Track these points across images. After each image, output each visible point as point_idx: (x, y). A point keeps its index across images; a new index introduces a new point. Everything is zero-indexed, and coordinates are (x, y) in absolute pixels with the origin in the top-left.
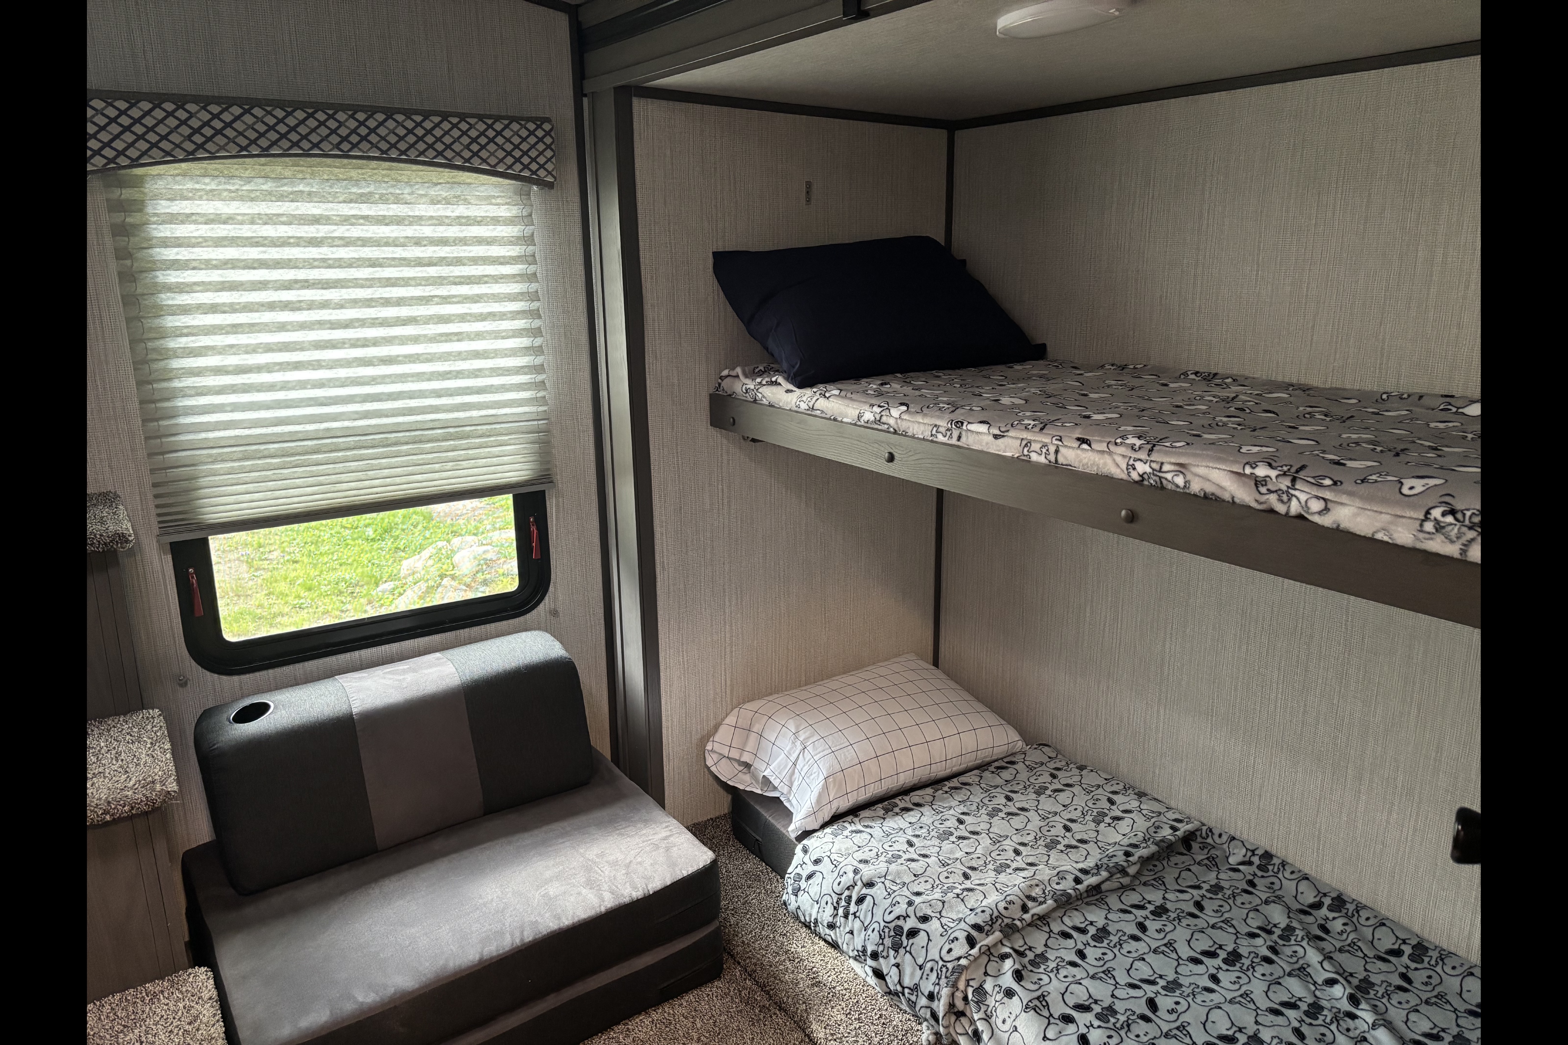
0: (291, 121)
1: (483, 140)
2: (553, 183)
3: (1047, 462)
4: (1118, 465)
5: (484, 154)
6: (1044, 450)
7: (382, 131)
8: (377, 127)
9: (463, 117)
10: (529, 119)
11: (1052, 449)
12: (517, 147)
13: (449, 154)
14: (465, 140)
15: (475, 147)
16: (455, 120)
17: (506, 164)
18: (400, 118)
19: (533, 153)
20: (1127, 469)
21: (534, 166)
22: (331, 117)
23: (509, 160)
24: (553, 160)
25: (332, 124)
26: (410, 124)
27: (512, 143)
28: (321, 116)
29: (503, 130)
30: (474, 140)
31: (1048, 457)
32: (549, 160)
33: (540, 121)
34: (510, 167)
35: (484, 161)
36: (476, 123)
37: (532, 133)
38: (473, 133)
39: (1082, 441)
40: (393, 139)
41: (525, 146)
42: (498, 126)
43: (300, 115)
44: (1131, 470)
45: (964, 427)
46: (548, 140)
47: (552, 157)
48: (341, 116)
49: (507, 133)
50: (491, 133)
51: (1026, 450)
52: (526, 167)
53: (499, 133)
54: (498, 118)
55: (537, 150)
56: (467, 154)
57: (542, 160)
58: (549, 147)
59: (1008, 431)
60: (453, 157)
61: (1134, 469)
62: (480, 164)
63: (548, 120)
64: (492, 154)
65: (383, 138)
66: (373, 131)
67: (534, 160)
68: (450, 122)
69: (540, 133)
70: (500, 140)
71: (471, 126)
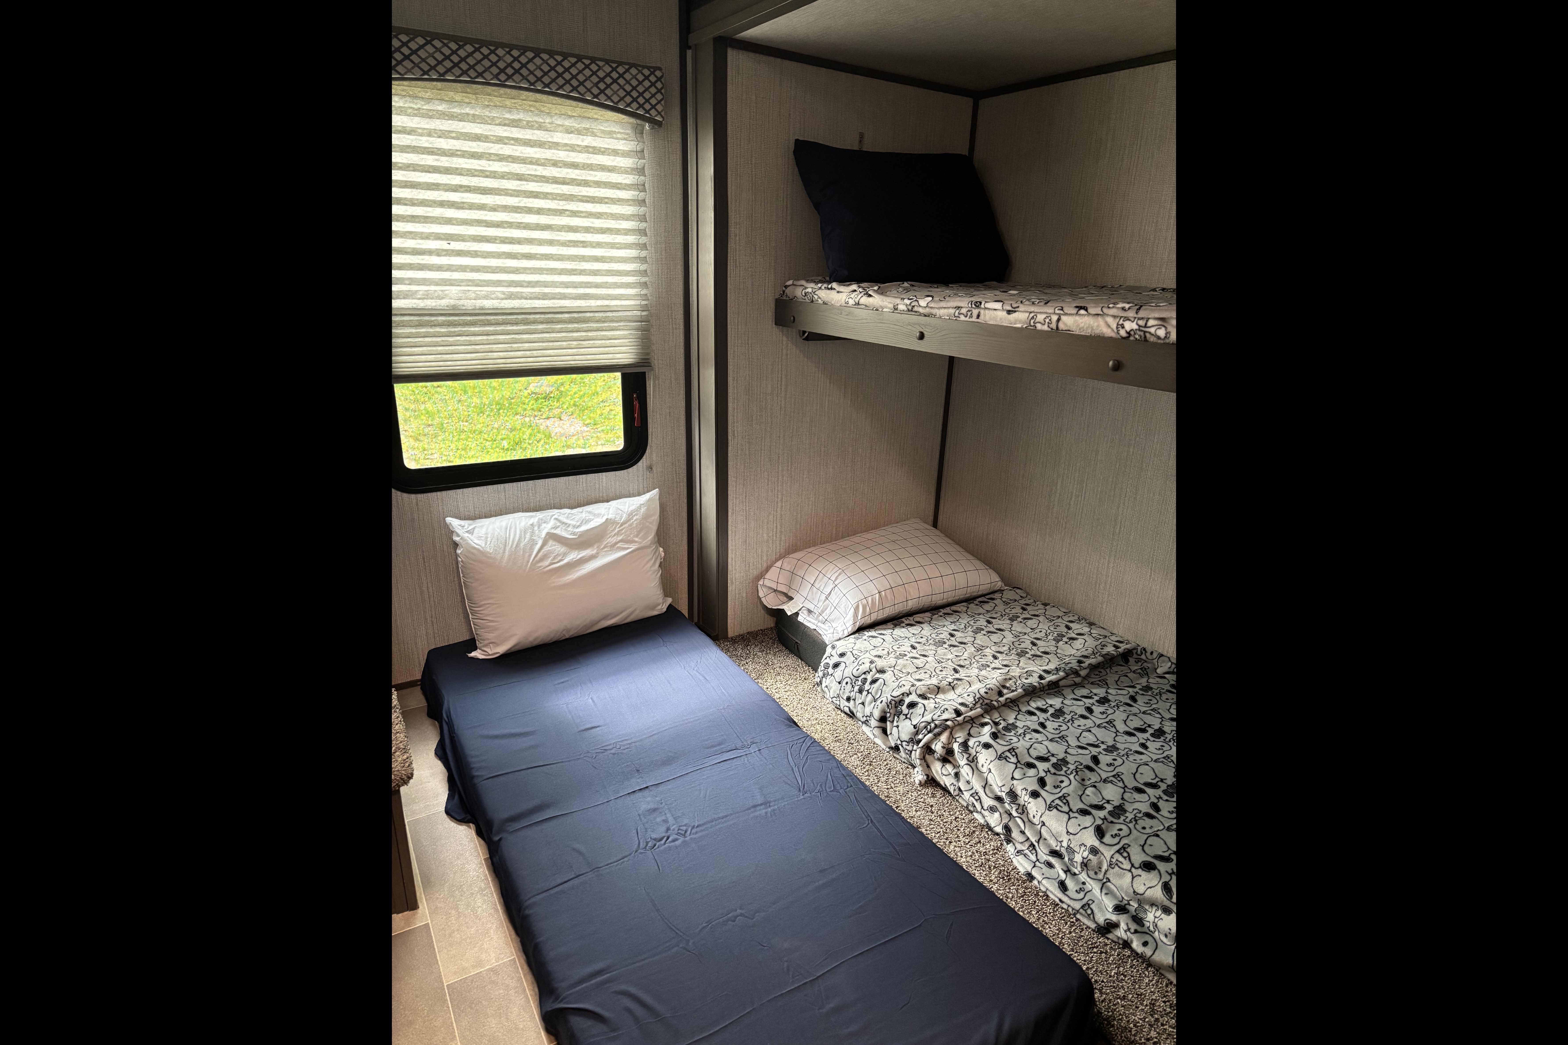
0: (462, 53)
1: (608, 80)
2: (661, 122)
3: (1050, 329)
4: (1109, 326)
5: (608, 92)
6: (1047, 320)
7: (531, 66)
8: (527, 63)
9: (593, 60)
10: (644, 67)
11: (1055, 318)
12: (634, 88)
13: (582, 89)
14: (595, 79)
15: (602, 86)
16: (587, 62)
17: (625, 102)
18: (545, 56)
19: (647, 95)
20: (1117, 328)
21: (647, 106)
22: (492, 52)
23: (628, 99)
24: (663, 102)
25: (493, 58)
26: (552, 62)
27: (631, 85)
28: (485, 51)
29: (624, 73)
30: (602, 80)
31: (1051, 326)
32: (659, 102)
33: (653, 70)
34: (628, 105)
35: (609, 98)
36: (604, 66)
37: (647, 78)
38: (601, 74)
39: (1081, 308)
40: (539, 73)
41: (641, 89)
42: (621, 70)
43: (469, 48)
44: (1120, 329)
45: (982, 306)
46: (659, 85)
47: (662, 100)
48: (500, 52)
49: (627, 76)
50: (615, 75)
51: (1032, 321)
52: (641, 106)
53: (621, 76)
54: (620, 64)
55: (650, 92)
56: (595, 91)
57: (653, 101)
58: (659, 91)
59: (1018, 307)
60: (585, 93)
61: (1123, 327)
62: (606, 101)
63: (660, 69)
64: (615, 93)
65: (531, 73)
66: (524, 66)
67: (647, 101)
68: (584, 63)
69: (653, 79)
70: (621, 81)
71: (600, 68)
